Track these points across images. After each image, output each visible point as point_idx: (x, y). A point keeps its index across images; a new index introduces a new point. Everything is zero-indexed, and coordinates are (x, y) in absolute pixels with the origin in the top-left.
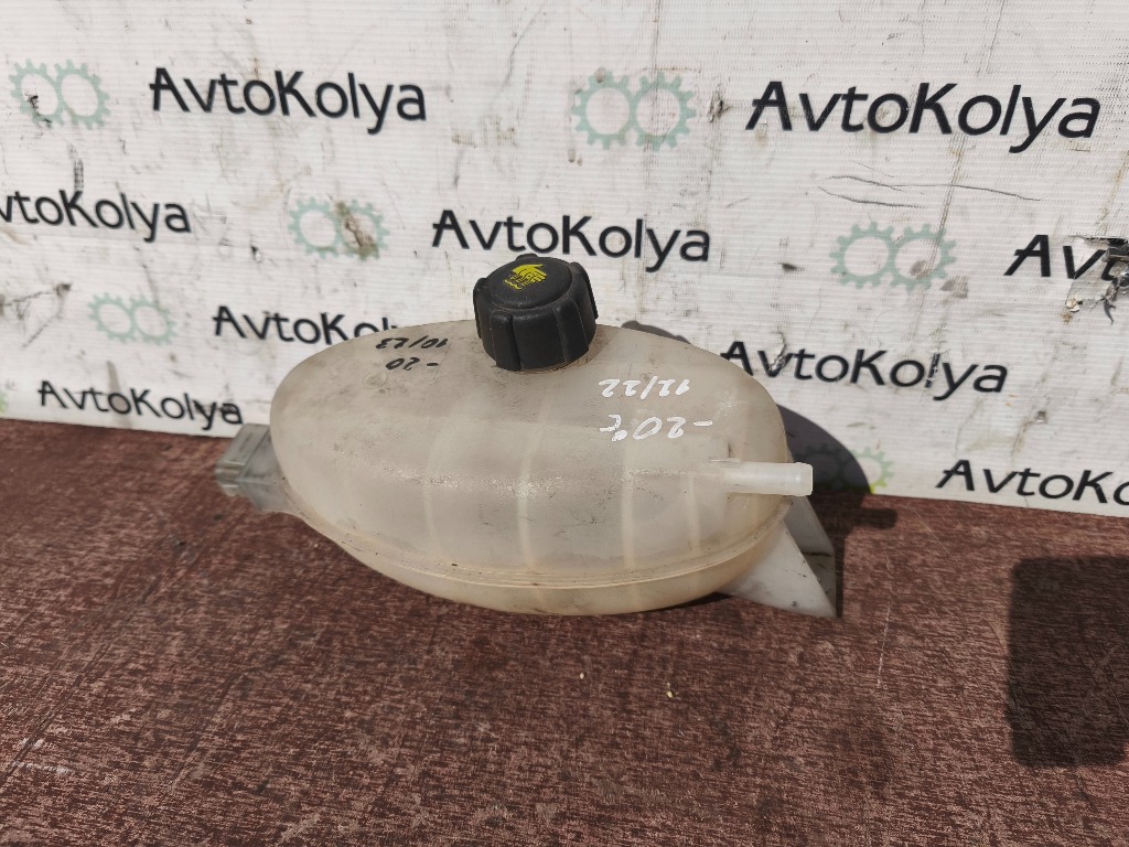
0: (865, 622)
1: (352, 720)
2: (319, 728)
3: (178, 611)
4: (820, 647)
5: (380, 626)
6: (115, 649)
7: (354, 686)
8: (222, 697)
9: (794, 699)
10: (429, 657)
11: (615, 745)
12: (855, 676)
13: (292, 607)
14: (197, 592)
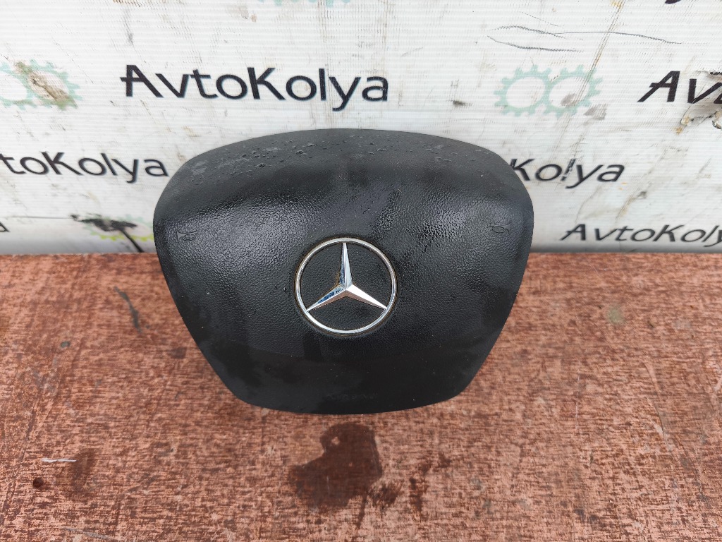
0: (565, 376)
1: (219, 522)
2: (196, 533)
3: (58, 443)
4: (536, 403)
5: (220, 434)
6: (20, 486)
7: (212, 491)
8: (117, 518)
9: (522, 451)
10: (263, 457)
11: (406, 510)
12: (561, 425)
13: (148, 426)
14: (68, 422)
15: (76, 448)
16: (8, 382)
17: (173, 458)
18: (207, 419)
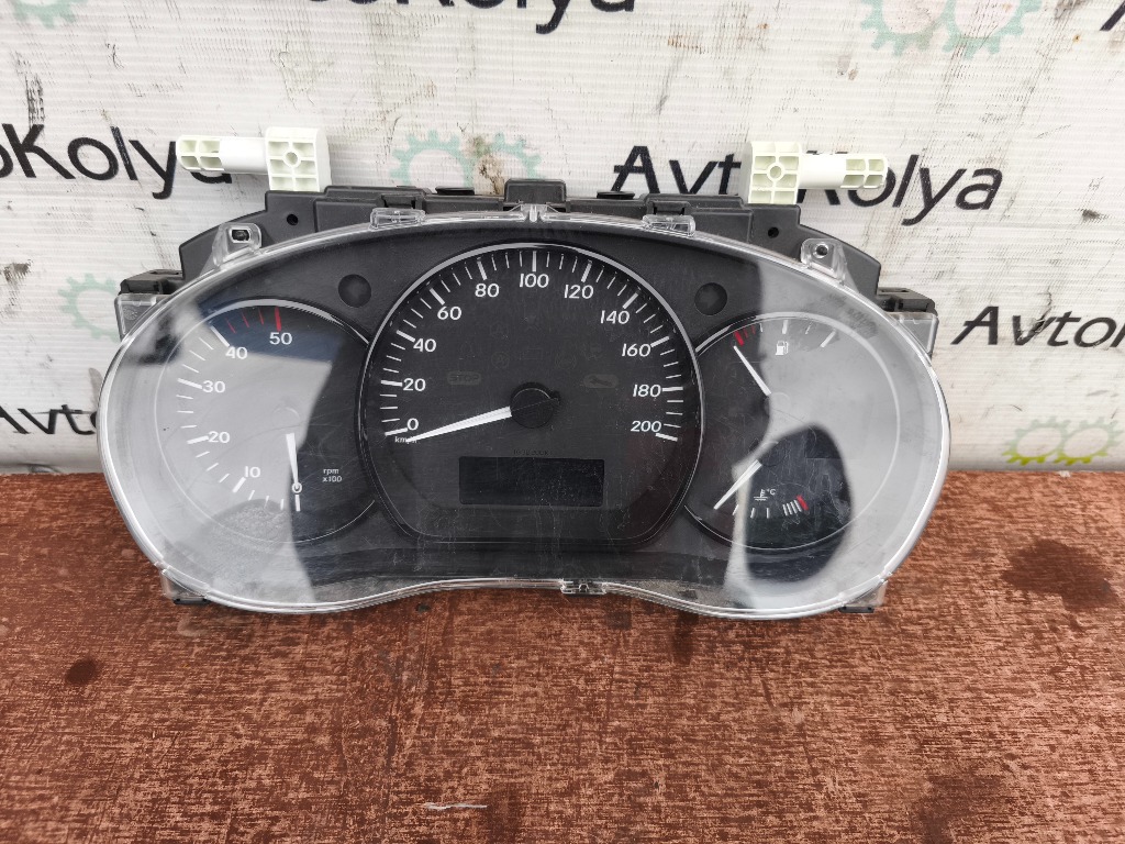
14: (457, 737)
15: (483, 781)
16: (336, 670)
17: (661, 798)
18: (700, 730)
